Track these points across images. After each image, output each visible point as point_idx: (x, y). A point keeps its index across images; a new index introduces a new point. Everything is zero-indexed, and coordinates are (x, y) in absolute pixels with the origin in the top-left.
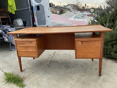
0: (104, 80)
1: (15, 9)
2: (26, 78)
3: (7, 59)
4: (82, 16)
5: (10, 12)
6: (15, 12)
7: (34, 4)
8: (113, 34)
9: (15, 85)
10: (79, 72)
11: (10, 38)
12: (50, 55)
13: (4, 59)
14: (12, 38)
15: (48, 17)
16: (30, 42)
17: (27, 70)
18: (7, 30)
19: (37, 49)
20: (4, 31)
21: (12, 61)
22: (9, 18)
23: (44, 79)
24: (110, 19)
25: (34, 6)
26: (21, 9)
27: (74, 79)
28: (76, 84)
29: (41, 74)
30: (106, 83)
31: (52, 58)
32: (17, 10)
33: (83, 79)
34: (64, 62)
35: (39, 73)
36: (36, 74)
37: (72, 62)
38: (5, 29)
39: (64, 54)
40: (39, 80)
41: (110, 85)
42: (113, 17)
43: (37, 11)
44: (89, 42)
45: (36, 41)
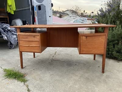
0: (108, 77)
1: (15, 9)
2: (27, 74)
3: (5, 57)
4: (81, 20)
5: (9, 12)
6: (15, 12)
7: (35, 3)
8: (115, 34)
9: (16, 80)
10: (82, 70)
11: (9, 37)
12: (51, 55)
13: (2, 57)
14: (11, 37)
15: (50, 17)
16: (34, 36)
17: (27, 67)
18: (6, 28)
19: (40, 44)
20: (3, 29)
21: (11, 59)
22: (7, 18)
23: (46, 75)
24: (111, 21)
25: (35, 6)
26: (20, 9)
27: (77, 76)
28: (79, 79)
29: (42, 71)
30: (109, 79)
31: (53, 57)
32: (17, 10)
33: (87, 75)
34: (66, 61)
35: (41, 69)
36: (37, 71)
37: (74, 61)
38: (4, 27)
39: (66, 54)
40: (41, 75)
41: (114, 81)
42: (114, 19)
43: (38, 11)
44: (94, 37)
45: (40, 35)
